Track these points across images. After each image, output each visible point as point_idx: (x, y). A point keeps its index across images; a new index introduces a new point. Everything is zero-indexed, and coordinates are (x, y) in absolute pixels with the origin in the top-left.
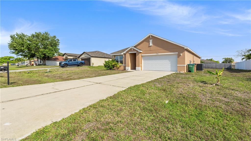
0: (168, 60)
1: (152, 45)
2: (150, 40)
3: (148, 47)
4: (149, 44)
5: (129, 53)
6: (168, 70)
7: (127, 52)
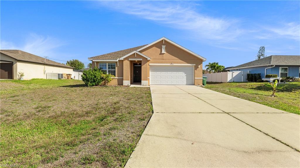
0: (183, 73)
1: (165, 52)
2: (162, 46)
3: (160, 54)
4: (161, 51)
5: (130, 59)
6: (183, 84)
7: (127, 59)
